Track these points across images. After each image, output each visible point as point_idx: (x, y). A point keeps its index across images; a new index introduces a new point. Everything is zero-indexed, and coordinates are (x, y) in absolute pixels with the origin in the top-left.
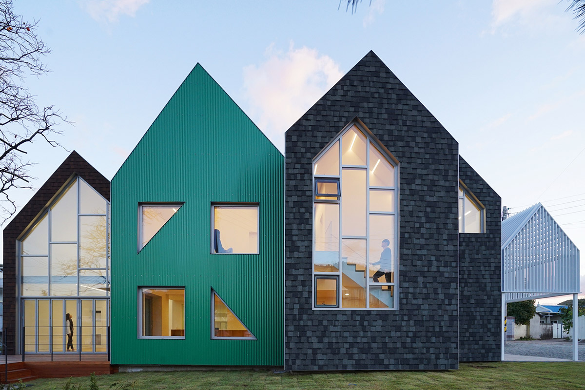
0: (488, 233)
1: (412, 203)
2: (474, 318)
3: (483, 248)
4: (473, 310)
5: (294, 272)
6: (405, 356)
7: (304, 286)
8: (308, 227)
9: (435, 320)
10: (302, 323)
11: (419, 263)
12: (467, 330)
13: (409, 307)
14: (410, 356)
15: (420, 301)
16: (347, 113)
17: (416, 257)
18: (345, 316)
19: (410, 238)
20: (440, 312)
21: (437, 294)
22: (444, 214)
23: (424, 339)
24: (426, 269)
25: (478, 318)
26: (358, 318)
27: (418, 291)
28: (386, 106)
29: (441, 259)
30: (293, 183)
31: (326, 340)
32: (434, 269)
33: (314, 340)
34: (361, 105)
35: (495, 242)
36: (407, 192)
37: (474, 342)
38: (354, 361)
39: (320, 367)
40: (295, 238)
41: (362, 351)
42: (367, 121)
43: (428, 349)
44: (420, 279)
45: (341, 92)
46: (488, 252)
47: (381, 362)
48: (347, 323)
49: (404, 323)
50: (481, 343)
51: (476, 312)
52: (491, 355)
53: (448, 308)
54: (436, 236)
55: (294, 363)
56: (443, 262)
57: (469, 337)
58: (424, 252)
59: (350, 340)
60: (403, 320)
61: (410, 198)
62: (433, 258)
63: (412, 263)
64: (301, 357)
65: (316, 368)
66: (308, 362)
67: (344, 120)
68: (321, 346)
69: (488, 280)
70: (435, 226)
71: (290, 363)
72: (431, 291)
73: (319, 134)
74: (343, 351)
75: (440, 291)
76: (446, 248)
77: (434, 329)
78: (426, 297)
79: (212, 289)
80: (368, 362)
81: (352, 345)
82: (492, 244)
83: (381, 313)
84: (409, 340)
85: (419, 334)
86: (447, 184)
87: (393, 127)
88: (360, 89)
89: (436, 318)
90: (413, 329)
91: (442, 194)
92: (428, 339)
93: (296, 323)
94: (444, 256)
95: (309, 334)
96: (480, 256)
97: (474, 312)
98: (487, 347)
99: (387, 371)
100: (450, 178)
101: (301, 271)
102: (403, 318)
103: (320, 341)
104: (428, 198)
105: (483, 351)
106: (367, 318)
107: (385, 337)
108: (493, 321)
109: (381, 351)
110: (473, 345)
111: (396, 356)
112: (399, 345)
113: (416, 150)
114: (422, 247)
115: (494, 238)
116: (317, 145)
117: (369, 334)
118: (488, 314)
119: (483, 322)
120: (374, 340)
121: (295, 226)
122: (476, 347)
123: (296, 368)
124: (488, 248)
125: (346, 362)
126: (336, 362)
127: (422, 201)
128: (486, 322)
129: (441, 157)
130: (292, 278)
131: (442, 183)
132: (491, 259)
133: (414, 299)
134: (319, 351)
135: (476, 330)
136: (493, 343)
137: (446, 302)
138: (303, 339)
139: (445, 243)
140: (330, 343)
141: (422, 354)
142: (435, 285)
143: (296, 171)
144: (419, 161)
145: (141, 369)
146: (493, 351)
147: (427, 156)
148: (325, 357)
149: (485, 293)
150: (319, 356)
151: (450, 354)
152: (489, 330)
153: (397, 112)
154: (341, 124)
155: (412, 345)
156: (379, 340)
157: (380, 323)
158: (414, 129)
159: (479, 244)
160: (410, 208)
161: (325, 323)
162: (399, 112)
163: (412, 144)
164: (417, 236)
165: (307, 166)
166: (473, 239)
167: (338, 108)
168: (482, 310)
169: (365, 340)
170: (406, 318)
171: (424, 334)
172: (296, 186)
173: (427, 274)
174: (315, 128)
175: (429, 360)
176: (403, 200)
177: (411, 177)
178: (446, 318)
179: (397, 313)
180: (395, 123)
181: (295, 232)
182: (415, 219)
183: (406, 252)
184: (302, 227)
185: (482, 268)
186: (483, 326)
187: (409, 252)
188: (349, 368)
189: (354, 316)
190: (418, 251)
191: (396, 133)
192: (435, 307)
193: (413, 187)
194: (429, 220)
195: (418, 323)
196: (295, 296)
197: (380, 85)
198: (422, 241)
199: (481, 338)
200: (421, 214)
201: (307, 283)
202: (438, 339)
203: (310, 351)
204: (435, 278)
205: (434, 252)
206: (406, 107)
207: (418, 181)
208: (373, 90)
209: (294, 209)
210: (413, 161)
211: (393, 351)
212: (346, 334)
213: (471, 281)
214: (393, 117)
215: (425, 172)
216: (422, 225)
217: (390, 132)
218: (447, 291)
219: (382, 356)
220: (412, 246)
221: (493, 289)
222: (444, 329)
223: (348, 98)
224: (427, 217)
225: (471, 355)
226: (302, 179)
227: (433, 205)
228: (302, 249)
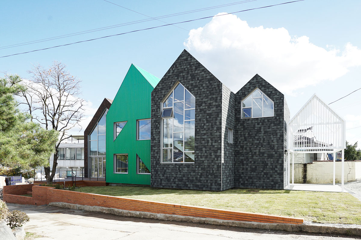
0: (276, 116)
1: (201, 115)
2: (267, 165)
3: (272, 125)
4: (266, 160)
5: (154, 149)
6: (197, 184)
7: (157, 154)
8: (159, 130)
9: (210, 167)
10: (157, 168)
11: (203, 142)
12: (262, 171)
13: (199, 162)
14: (199, 184)
15: (203, 159)
16: (174, 80)
17: (202, 139)
18: (172, 166)
19: (199, 131)
20: (213, 164)
21: (211, 155)
22: (215, 118)
23: (205, 176)
24: (206, 144)
25: (269, 164)
26: (178, 167)
27: (203, 154)
28: (190, 73)
29: (213, 139)
30: (154, 113)
31: (165, 175)
32: (210, 144)
33: (161, 175)
34: (180, 75)
35: (280, 121)
36: (199, 110)
37: (267, 178)
38: (176, 185)
39: (163, 186)
40: (154, 135)
41: (179, 180)
42: (182, 81)
43: (207, 181)
44: (204, 149)
45: (172, 71)
46: (275, 127)
47: (187, 186)
48: (173, 169)
49: (196, 169)
50: (271, 178)
51: (268, 161)
52: (277, 185)
53: (217, 162)
54: (211, 129)
55: (154, 184)
56: (214, 141)
57: (264, 175)
58: (205, 137)
59: (174, 176)
60: (196, 168)
61: (200, 113)
62: (209, 139)
63: (200, 142)
64: (156, 182)
65: (162, 187)
66: (159, 184)
67: (173, 83)
68: (163, 178)
69: (276, 143)
70: (210, 124)
71: (153, 184)
72: (208, 154)
73: (163, 91)
74: (172, 180)
75: (213, 154)
76: (216, 134)
77: (210, 172)
78: (206, 157)
79: (137, 155)
80: (181, 185)
81: (175, 178)
82: (278, 122)
83: (187, 165)
84: (199, 176)
85: (203, 174)
86: (217, 104)
87: (193, 82)
88: (179, 68)
89: (211, 167)
90: (201, 172)
91: (214, 109)
92: (207, 176)
93: (155, 168)
94: (215, 138)
95: (159, 173)
96: (270, 130)
97: (267, 162)
98: (275, 181)
99: (190, 190)
100: (218, 101)
101: (156, 148)
102: (196, 167)
103: (163, 176)
104: (208, 112)
105: (272, 183)
106: (181, 166)
107: (189, 175)
108: (278, 167)
109: (187, 181)
110: (266, 180)
111: (194, 183)
112: (194, 178)
113: (203, 90)
114: (205, 134)
115: (280, 119)
116: (163, 96)
117: (182, 173)
118: (275, 162)
119: (272, 167)
120: (184, 176)
121: (154, 130)
122: (268, 181)
123: (154, 186)
124: (275, 125)
125: (173, 185)
126: (169, 185)
127: (205, 113)
128: (274, 167)
129: (214, 91)
130: (153, 151)
131: (214, 104)
132: (278, 131)
133: (201, 158)
134: (163, 180)
135: (268, 171)
136: (279, 179)
137: (216, 159)
138: (157, 175)
139: (215, 131)
140: (167, 177)
141: (204, 183)
142: (211, 151)
143: (155, 108)
144: (204, 95)
145: (116, 185)
146: (279, 183)
147: (208, 92)
148: (165, 182)
149: (274, 150)
150: (163, 182)
151: (217, 183)
152: (276, 171)
153: (195, 75)
154: (172, 85)
155: (200, 179)
156: (186, 176)
157: (186, 169)
158: (202, 81)
159: (270, 123)
160: (200, 117)
161: (165, 169)
162: (196, 74)
163: (201, 88)
164: (202, 130)
165: (159, 106)
166: (266, 121)
167: (170, 78)
168: (272, 160)
169: (180, 176)
170: (197, 167)
171: (205, 173)
172: (155, 114)
173: (207, 147)
174: (162, 89)
175: (208, 185)
176: (196, 114)
177: (200, 103)
178: (215, 167)
179: (194, 165)
180: (194, 79)
181: (154, 133)
182: (202, 122)
183: (198, 137)
184: (157, 130)
185: (272, 136)
186: (272, 169)
187: (199, 137)
188: (174, 187)
189: (176, 165)
190: (203, 137)
191: (194, 84)
192: (210, 162)
193: (201, 107)
194: (208, 121)
195: (202, 169)
196: (154, 158)
197: (188, 64)
198: (205, 132)
199: (271, 176)
200: (204, 120)
201: (158, 153)
202: (212, 176)
203: (159, 180)
204: (210, 148)
205: (210, 136)
206: (199, 72)
207: (204, 105)
208: (185, 67)
209: (154, 124)
210: (201, 95)
211: (192, 181)
212: (173, 173)
213: (265, 144)
214: (193, 77)
215: (206, 100)
216: (205, 124)
217: (192, 84)
218: (216, 154)
219: (187, 183)
220: (200, 134)
221: (279, 148)
222: (215, 172)
223: (174, 73)
224: (207, 120)
225: (265, 185)
226: (157, 111)
227: (210, 115)
228: (157, 139)
